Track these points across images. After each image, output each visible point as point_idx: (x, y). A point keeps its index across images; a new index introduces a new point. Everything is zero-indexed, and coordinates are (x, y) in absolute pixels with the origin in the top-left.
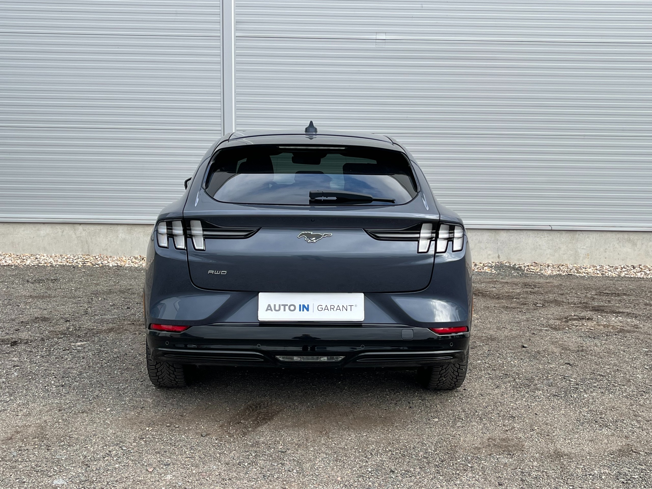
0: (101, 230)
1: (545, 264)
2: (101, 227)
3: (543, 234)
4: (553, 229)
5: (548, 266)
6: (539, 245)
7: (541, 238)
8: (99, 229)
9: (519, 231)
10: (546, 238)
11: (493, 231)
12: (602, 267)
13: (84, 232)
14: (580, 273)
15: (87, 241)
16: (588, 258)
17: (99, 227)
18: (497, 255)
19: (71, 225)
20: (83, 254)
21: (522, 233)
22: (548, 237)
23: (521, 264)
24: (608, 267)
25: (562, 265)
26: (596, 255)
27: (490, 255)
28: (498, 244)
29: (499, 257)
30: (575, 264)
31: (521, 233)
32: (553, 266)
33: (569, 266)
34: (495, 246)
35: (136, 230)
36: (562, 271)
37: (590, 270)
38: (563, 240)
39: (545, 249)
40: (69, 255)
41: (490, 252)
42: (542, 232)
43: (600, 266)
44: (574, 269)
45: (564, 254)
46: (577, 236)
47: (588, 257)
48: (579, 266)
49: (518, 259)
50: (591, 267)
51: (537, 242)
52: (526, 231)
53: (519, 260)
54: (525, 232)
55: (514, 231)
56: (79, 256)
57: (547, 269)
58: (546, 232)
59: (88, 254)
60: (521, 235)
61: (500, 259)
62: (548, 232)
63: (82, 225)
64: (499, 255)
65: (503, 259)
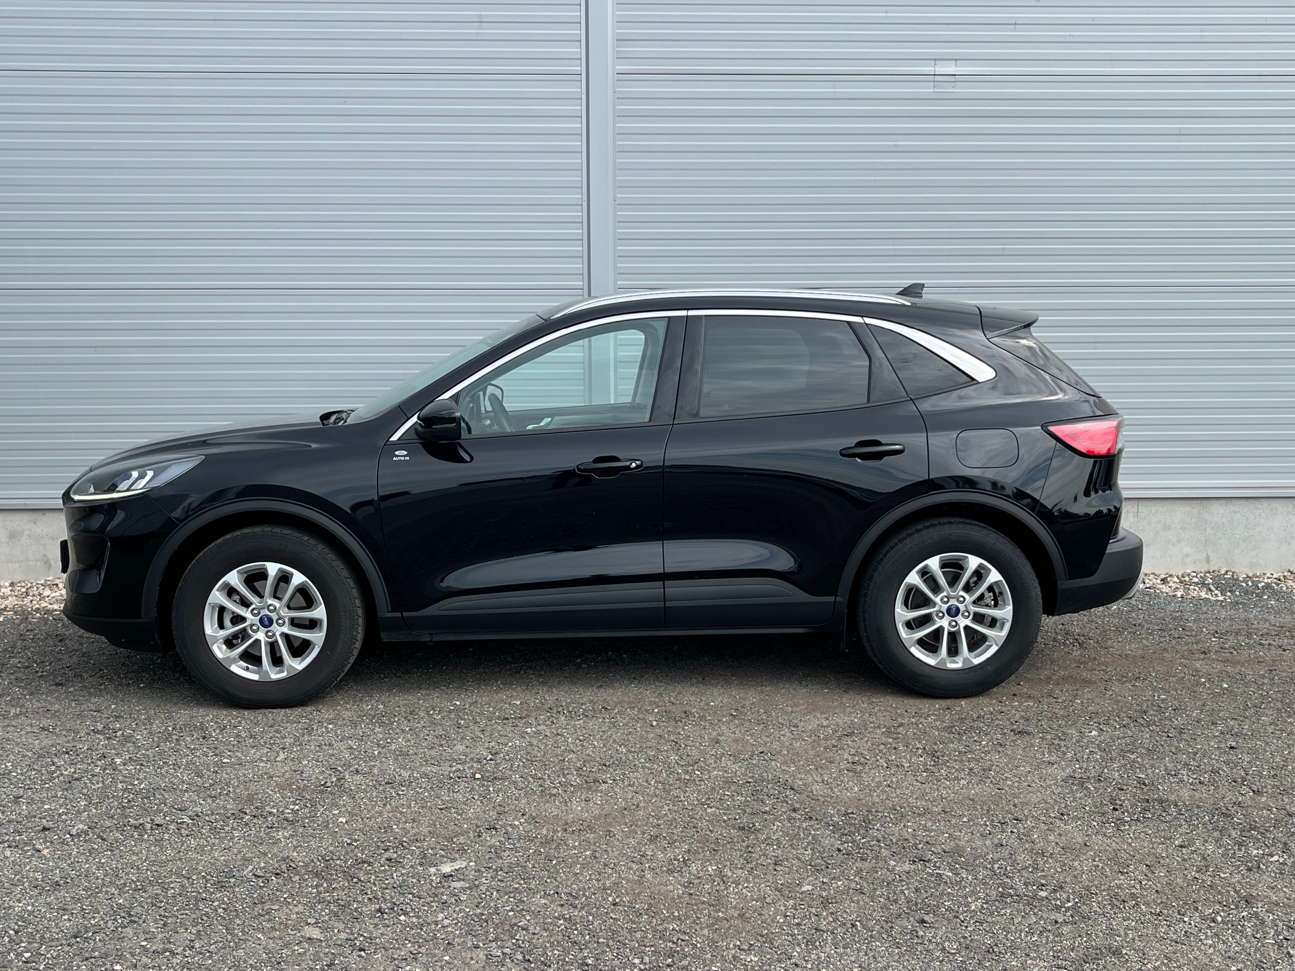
9: (1252, 501)
11: (1195, 502)
18: (1205, 555)
21: (1259, 506)
23: (1258, 575)
27: (1187, 555)
28: (1205, 530)
29: (1208, 560)
31: (1258, 504)
34: (1199, 536)
41: (1187, 550)
49: (1250, 563)
52: (1269, 501)
53: (1252, 565)
54: (1265, 503)
55: (1243, 502)
60: (1258, 509)
61: (1211, 564)
64: (1207, 555)
65: (1219, 565)
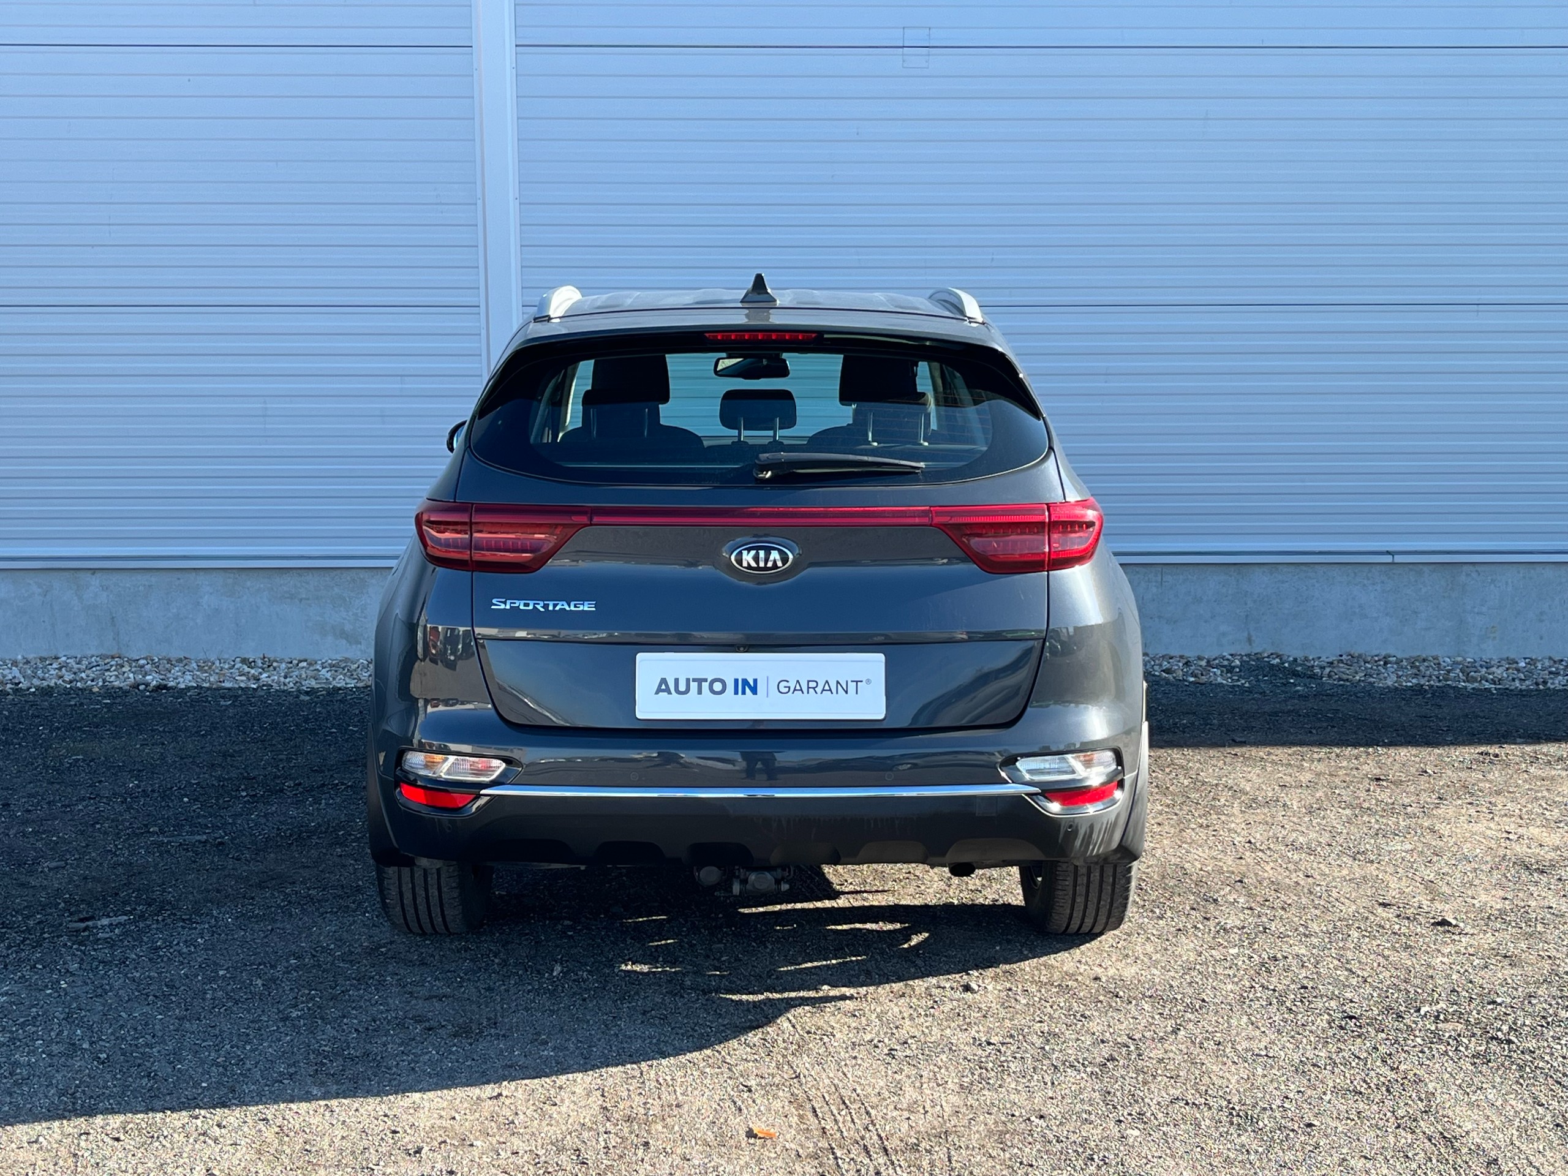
0: (150, 586)
1: (1376, 658)
2: (153, 579)
3: (1370, 575)
4: (1396, 561)
5: (1386, 663)
6: (1360, 606)
7: (1364, 585)
8: (146, 583)
9: (1304, 568)
10: (1378, 587)
11: (1232, 568)
12: (1532, 662)
13: (105, 594)
14: (1474, 680)
15: (113, 618)
16: (1495, 638)
17: (142, 579)
18: (1246, 634)
19: (66, 574)
20: (104, 652)
21: (1312, 574)
22: (1383, 582)
23: (1311, 658)
24: (1547, 663)
25: (1424, 660)
26: (1514, 630)
27: (1224, 634)
28: (1246, 604)
29: (1250, 640)
30: (1459, 656)
31: (1309, 572)
32: (1399, 662)
33: (1441, 660)
34: (1238, 611)
35: (249, 584)
36: (1424, 677)
37: (1499, 672)
38: (1424, 590)
39: (1376, 615)
40: (64, 659)
41: (1224, 628)
42: (1366, 568)
43: (1527, 660)
44: (1458, 670)
45: (1427, 629)
46: (1463, 578)
47: (1492, 635)
48: (1469, 660)
49: (1302, 645)
50: (1503, 663)
51: (1354, 599)
53: (1305, 647)
55: (1292, 569)
56: (93, 659)
57: (1383, 671)
58: (1378, 567)
59: (114, 652)
60: (1311, 578)
61: (1254, 645)
62: (1383, 568)
63: (98, 574)
64: (1249, 634)
65: (1262, 646)
